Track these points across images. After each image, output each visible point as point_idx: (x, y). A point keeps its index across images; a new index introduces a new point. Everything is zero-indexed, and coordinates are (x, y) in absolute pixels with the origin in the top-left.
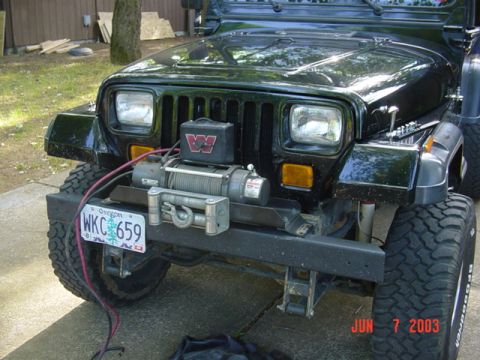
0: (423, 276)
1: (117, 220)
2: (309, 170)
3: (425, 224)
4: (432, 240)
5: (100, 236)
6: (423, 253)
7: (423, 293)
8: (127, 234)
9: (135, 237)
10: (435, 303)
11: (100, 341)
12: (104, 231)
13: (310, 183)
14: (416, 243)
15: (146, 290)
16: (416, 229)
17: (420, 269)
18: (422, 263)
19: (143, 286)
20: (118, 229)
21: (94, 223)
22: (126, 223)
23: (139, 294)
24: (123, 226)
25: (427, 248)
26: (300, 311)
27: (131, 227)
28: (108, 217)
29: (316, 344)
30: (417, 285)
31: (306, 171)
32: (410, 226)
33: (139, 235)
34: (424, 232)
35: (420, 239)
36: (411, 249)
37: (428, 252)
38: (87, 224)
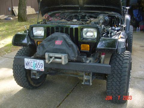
0: (120, 72)
1: (35, 62)
3: (119, 59)
4: (122, 63)
6: (120, 66)
8: (39, 66)
9: (41, 67)
10: (124, 79)
11: (29, 98)
12: (32, 66)
13: (89, 49)
14: (117, 64)
15: (41, 84)
16: (117, 60)
17: (119, 71)
18: (120, 69)
19: (40, 83)
20: (36, 65)
21: (29, 64)
22: (38, 63)
23: (39, 85)
24: (37, 64)
27: (40, 64)
28: (33, 62)
29: (90, 95)
30: (119, 75)
31: (88, 46)
32: (115, 60)
33: (42, 66)
34: (119, 61)
35: (118, 63)
36: (116, 65)
37: (121, 66)
38: (26, 64)
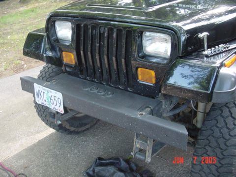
0: (223, 146)
1: (50, 94)
2: (153, 73)
3: (230, 111)
4: (232, 123)
5: (44, 102)
6: (225, 130)
7: (221, 156)
8: (55, 102)
9: (58, 105)
12: (45, 99)
13: (154, 81)
14: (221, 123)
16: (223, 114)
17: (221, 141)
18: (223, 138)
20: (51, 99)
21: (40, 95)
22: (54, 96)
24: (53, 98)
25: (228, 128)
26: (142, 158)
27: (56, 99)
28: (46, 92)
30: (218, 151)
31: (151, 73)
32: (220, 112)
33: (60, 103)
34: (227, 117)
35: (225, 121)
36: (218, 127)
37: (228, 130)
38: (37, 95)
